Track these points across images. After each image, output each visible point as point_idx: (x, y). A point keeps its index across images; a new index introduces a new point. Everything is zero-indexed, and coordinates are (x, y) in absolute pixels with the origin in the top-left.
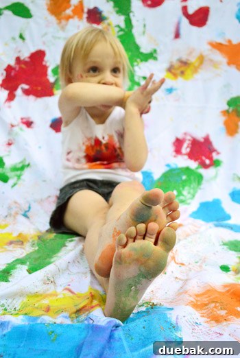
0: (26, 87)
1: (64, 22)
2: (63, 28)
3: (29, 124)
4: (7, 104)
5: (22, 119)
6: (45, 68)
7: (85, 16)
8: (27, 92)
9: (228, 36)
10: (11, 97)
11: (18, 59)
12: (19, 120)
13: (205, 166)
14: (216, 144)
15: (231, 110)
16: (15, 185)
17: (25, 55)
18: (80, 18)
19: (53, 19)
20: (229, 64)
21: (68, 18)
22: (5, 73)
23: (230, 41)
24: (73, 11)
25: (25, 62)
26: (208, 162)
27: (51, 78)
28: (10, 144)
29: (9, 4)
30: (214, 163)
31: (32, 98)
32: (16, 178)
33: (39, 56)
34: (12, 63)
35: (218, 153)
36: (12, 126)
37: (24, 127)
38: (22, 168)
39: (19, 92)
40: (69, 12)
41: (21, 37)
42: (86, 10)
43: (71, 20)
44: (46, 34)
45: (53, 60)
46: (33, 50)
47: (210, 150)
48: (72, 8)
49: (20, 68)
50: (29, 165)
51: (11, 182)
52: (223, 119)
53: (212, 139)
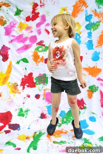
0: (27, 84)
1: (38, 63)
2: (38, 65)
3: (29, 96)
4: (23, 91)
5: (27, 95)
6: (33, 78)
7: (44, 61)
8: (28, 86)
9: (89, 65)
10: (24, 88)
11: (25, 76)
12: (26, 96)
13: (82, 109)
14: (85, 101)
15: (90, 90)
16: (26, 117)
17: (27, 74)
18: (43, 62)
19: (34, 62)
20: (89, 74)
21: (39, 62)
22: (21, 80)
23: (89, 67)
24: (40, 60)
25: (27, 77)
26: (82, 107)
27: (35, 81)
28: (24, 103)
29: (22, 59)
30: (84, 108)
31: (29, 88)
32: (26, 115)
33: (31, 74)
34: (24, 77)
35: (86, 105)
36: (25, 98)
37: (28, 98)
38: (27, 111)
39: (26, 86)
40: (39, 60)
41: (26, 69)
42: (44, 59)
43: (40, 63)
44: (33, 67)
45: (35, 76)
46: (29, 73)
47: (83, 103)
48: (40, 58)
49: (26, 78)
50: (29, 110)
51: (25, 116)
52: (87, 93)
53: (84, 100)
